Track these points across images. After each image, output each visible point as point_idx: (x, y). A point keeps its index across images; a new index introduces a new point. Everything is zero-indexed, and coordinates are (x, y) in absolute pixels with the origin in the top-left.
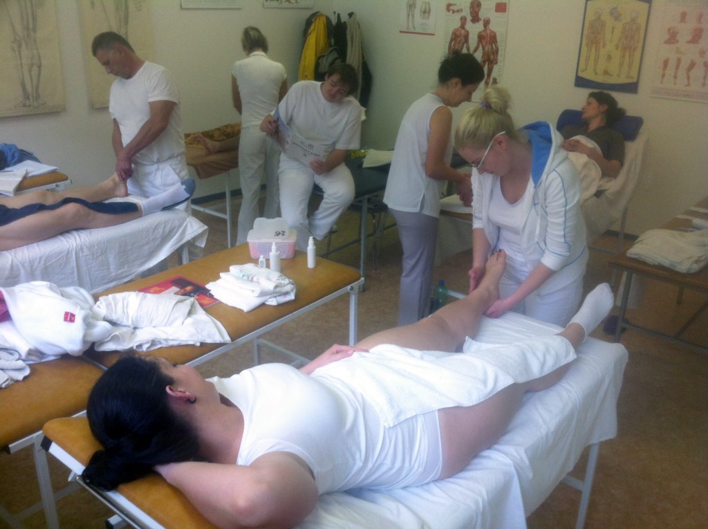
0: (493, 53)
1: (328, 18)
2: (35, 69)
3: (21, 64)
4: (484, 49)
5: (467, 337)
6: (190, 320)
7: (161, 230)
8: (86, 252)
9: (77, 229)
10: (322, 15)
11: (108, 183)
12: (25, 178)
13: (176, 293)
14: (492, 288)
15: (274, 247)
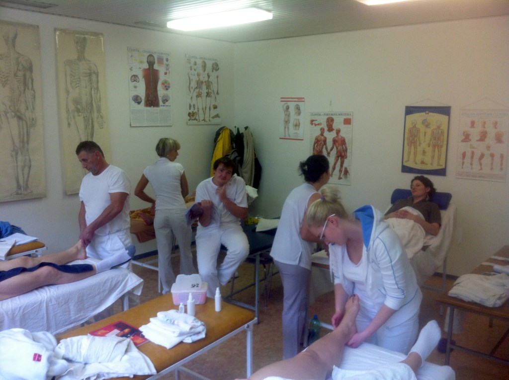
0: (344, 151)
1: (230, 131)
2: (26, 169)
3: (17, 166)
4: (337, 148)
5: (334, 366)
6: (126, 357)
7: (109, 284)
8: (54, 302)
9: (48, 285)
10: (227, 129)
11: (72, 250)
12: (14, 246)
13: (117, 335)
14: (350, 324)
15: (190, 297)
